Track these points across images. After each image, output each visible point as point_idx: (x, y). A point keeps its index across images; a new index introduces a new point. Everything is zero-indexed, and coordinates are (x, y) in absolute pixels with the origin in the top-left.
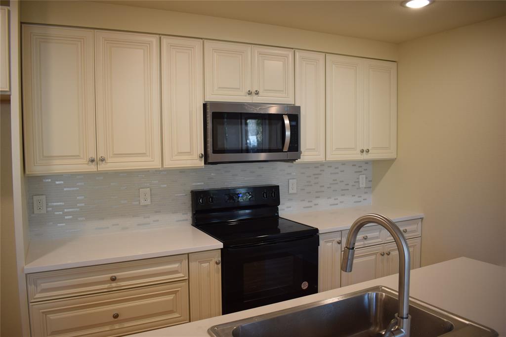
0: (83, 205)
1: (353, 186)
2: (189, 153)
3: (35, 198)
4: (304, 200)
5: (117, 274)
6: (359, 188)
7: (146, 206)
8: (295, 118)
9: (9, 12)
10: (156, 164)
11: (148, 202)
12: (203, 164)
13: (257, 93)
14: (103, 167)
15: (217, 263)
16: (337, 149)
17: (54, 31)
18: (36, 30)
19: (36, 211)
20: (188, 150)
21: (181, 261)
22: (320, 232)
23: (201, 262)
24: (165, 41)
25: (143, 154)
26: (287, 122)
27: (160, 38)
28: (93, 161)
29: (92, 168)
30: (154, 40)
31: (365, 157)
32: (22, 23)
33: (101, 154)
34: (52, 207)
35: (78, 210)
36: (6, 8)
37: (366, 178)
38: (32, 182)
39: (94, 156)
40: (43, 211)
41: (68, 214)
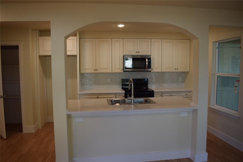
0: (93, 81)
1: (176, 80)
2: (119, 69)
3: (82, 79)
4: (158, 84)
5: (99, 96)
6: (179, 81)
7: (109, 82)
8: (149, 59)
9: (77, 38)
10: (110, 71)
11: (110, 81)
12: (123, 71)
13: (139, 52)
14: (97, 72)
15: (123, 97)
16: (166, 68)
17: (86, 40)
18: (82, 40)
19: (82, 82)
20: (119, 68)
21: (114, 95)
22: (154, 91)
23: (119, 96)
24: (113, 40)
25: (107, 69)
26: (147, 60)
27: (112, 39)
28: (95, 70)
29: (95, 72)
30: (110, 40)
31: (177, 71)
32: (79, 38)
33: (97, 68)
34: (86, 81)
35: (92, 82)
36: (76, 37)
37: (182, 78)
38: (82, 75)
39: (95, 69)
40: (84, 82)
41: (90, 83)
